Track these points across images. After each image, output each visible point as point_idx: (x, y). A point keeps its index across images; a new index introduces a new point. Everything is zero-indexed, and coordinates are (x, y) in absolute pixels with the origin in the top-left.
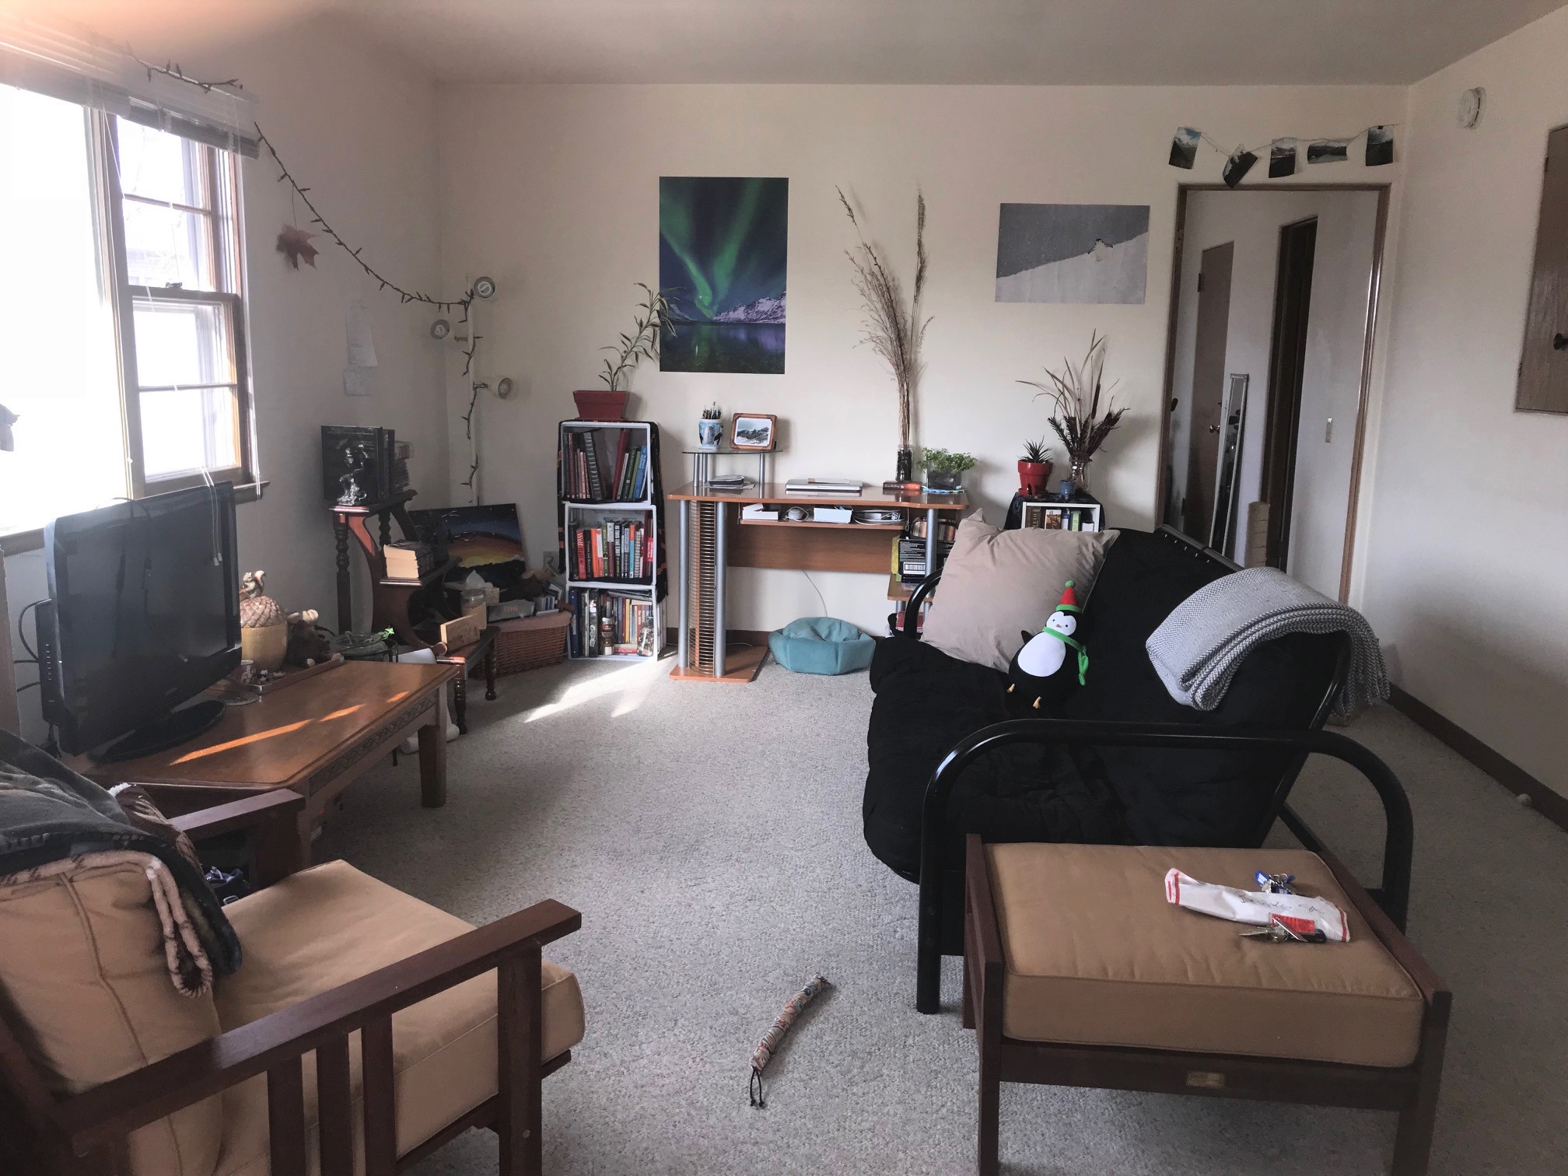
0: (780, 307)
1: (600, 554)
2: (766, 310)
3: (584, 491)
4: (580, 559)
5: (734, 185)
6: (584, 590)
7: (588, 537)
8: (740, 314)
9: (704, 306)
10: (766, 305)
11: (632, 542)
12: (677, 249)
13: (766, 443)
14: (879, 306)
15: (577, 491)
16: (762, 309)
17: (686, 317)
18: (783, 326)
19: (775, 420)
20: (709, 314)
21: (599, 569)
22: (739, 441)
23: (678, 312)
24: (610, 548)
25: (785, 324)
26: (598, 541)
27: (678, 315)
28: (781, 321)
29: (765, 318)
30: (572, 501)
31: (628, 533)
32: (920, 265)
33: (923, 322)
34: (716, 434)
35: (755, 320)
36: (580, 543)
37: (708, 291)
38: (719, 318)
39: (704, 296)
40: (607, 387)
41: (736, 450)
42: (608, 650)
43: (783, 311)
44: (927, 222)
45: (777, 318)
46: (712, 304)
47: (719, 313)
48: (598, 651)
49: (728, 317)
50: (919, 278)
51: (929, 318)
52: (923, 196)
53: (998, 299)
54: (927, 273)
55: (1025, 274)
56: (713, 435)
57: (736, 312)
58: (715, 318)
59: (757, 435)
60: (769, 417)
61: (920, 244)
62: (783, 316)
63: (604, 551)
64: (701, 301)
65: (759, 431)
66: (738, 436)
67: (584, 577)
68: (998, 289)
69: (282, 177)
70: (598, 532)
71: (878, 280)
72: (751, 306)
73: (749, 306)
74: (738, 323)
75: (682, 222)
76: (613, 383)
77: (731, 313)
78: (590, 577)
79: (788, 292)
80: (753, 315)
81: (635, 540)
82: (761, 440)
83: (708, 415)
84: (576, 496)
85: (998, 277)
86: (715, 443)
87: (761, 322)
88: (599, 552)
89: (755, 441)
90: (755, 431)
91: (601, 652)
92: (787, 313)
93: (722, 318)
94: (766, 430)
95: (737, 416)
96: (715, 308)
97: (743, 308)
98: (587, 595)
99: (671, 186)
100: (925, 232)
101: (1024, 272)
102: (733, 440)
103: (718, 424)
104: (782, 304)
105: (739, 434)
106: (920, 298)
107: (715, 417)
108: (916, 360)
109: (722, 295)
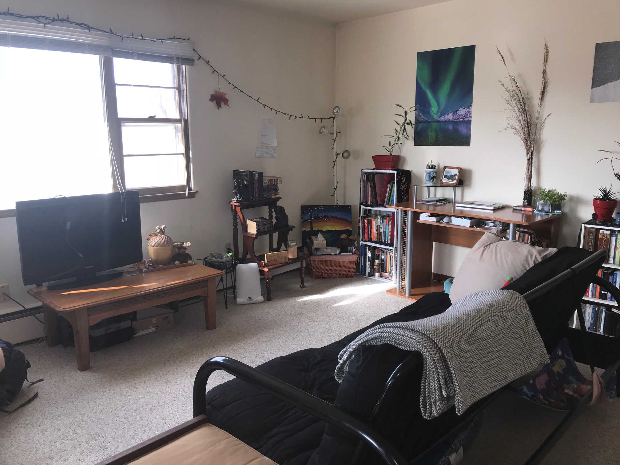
0: (469, 112)
1: (375, 230)
2: (462, 114)
3: (370, 201)
4: (366, 232)
5: (449, 52)
6: (367, 246)
7: (370, 222)
8: (450, 117)
9: (434, 113)
10: (462, 111)
11: (387, 226)
12: (423, 86)
13: (454, 182)
14: (516, 109)
15: (367, 201)
16: (461, 114)
17: (426, 119)
18: (470, 121)
19: (460, 169)
20: (436, 117)
21: (374, 236)
22: (445, 180)
23: (423, 117)
24: (378, 228)
25: (471, 121)
26: (374, 223)
27: (423, 118)
28: (469, 119)
29: (462, 118)
30: (364, 205)
31: (385, 222)
32: (543, 84)
33: (545, 117)
34: (432, 176)
35: (457, 119)
36: (366, 225)
37: (436, 106)
38: (440, 119)
39: (434, 109)
40: (388, 154)
41: (443, 185)
42: (377, 275)
43: (471, 114)
44: (549, 60)
45: (467, 118)
46: (437, 112)
47: (440, 116)
48: (372, 274)
49: (445, 118)
50: (543, 92)
51: (549, 114)
52: (548, 45)
53: (592, 101)
54: (549, 89)
55: (610, 85)
56: (430, 177)
57: (448, 116)
58: (439, 119)
59: (451, 178)
60: (457, 168)
61: (544, 73)
62: (470, 117)
63: (376, 229)
64: (432, 111)
65: (453, 175)
66: (444, 178)
67: (367, 240)
68: (592, 95)
69: (213, 72)
70: (374, 220)
71: (517, 95)
72: (455, 112)
73: (454, 112)
74: (449, 121)
75: (426, 73)
76: (390, 153)
77: (446, 116)
78: (370, 240)
79: (473, 104)
80: (456, 117)
81: (388, 225)
82: (453, 180)
83: (429, 167)
84: (366, 203)
85: (592, 88)
86: (431, 181)
87: (460, 120)
88: (374, 230)
89: (451, 181)
90: (451, 175)
91: (373, 275)
92: (473, 115)
93: (442, 119)
94: (455, 175)
95: (445, 167)
96: (439, 114)
97: (451, 114)
98: (367, 248)
99: (421, 56)
100: (548, 66)
101: (610, 84)
102: (442, 180)
103: (433, 171)
104: (470, 110)
105: (445, 177)
106: (543, 103)
107: (432, 168)
108: (540, 138)
109: (442, 107)
